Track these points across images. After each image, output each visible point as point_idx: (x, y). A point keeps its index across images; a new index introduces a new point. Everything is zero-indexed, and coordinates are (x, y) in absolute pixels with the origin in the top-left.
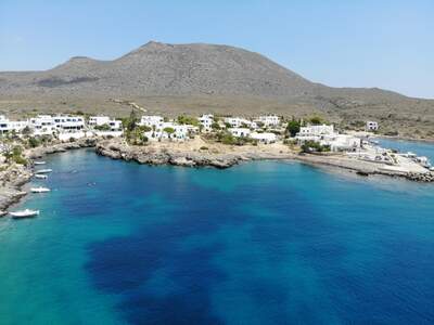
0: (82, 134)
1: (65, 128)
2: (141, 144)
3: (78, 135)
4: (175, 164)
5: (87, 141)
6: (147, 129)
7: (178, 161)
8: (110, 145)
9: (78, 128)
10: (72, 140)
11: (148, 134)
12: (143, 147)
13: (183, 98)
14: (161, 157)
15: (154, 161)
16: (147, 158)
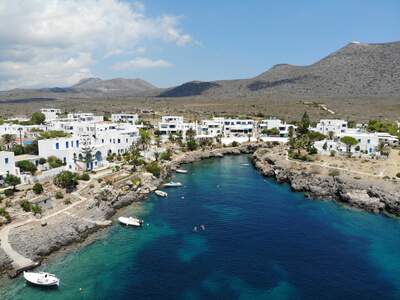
0: (246, 139)
1: (232, 131)
2: (304, 159)
3: (242, 140)
4: (346, 201)
5: (249, 147)
6: (320, 137)
7: (353, 195)
8: (267, 155)
9: (246, 131)
10: (235, 144)
11: (318, 145)
12: (305, 164)
13: (382, 98)
14: (326, 184)
15: (315, 188)
16: (305, 183)
